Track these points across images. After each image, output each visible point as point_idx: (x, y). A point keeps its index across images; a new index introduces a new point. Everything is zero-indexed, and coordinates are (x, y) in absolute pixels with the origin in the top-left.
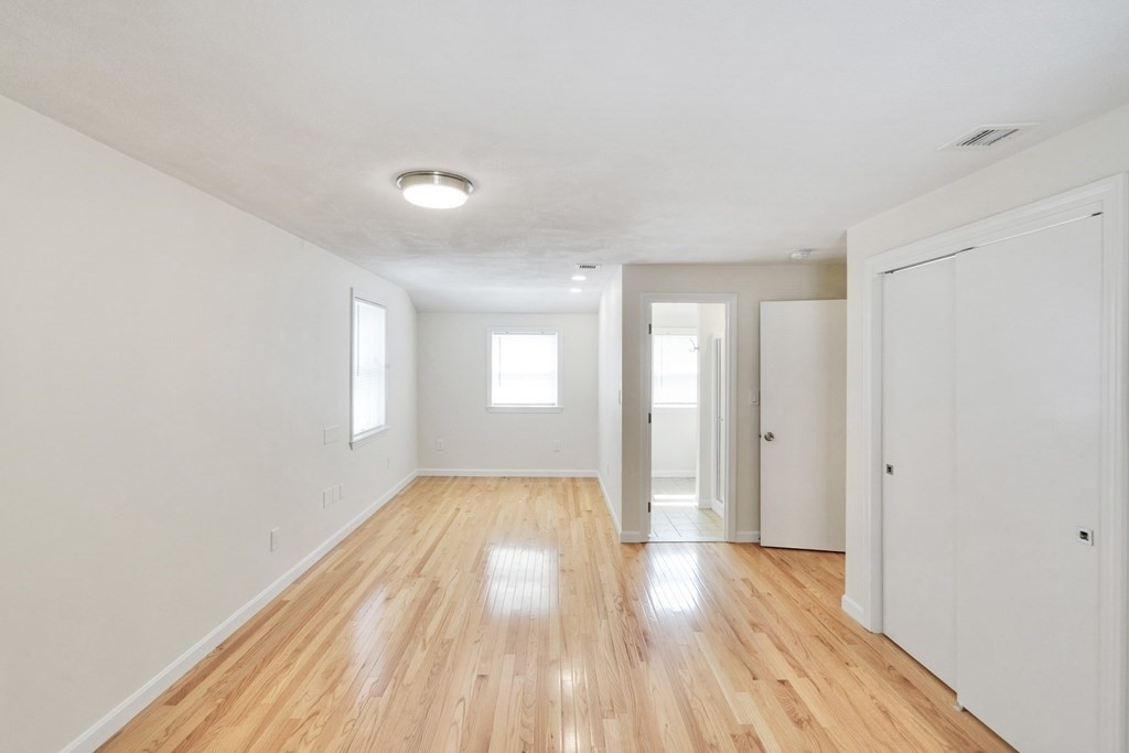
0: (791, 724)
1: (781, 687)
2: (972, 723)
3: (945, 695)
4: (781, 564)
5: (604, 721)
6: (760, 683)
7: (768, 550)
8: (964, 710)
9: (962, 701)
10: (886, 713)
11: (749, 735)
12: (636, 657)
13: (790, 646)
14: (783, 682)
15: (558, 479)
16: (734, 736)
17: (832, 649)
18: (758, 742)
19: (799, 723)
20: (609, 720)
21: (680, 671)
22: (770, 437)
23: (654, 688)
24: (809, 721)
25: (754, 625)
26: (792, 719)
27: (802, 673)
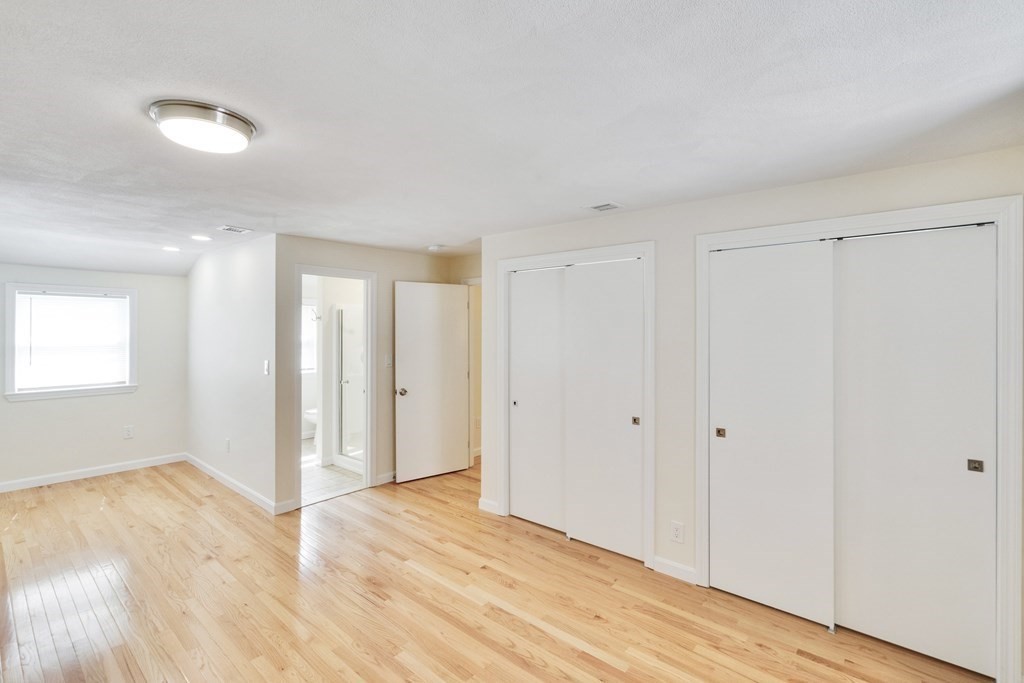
0: (508, 589)
1: (484, 572)
2: (578, 544)
3: (560, 536)
4: (420, 491)
5: (396, 657)
6: (472, 574)
7: (405, 485)
8: (571, 539)
9: (569, 535)
10: (543, 558)
11: (492, 609)
12: (379, 601)
13: (471, 544)
14: (484, 567)
15: (134, 472)
16: (485, 615)
17: (493, 535)
18: (501, 610)
19: (510, 586)
20: (400, 655)
21: (419, 593)
22: (404, 393)
23: (412, 614)
24: (514, 582)
25: (439, 540)
26: (506, 586)
27: (491, 557)
